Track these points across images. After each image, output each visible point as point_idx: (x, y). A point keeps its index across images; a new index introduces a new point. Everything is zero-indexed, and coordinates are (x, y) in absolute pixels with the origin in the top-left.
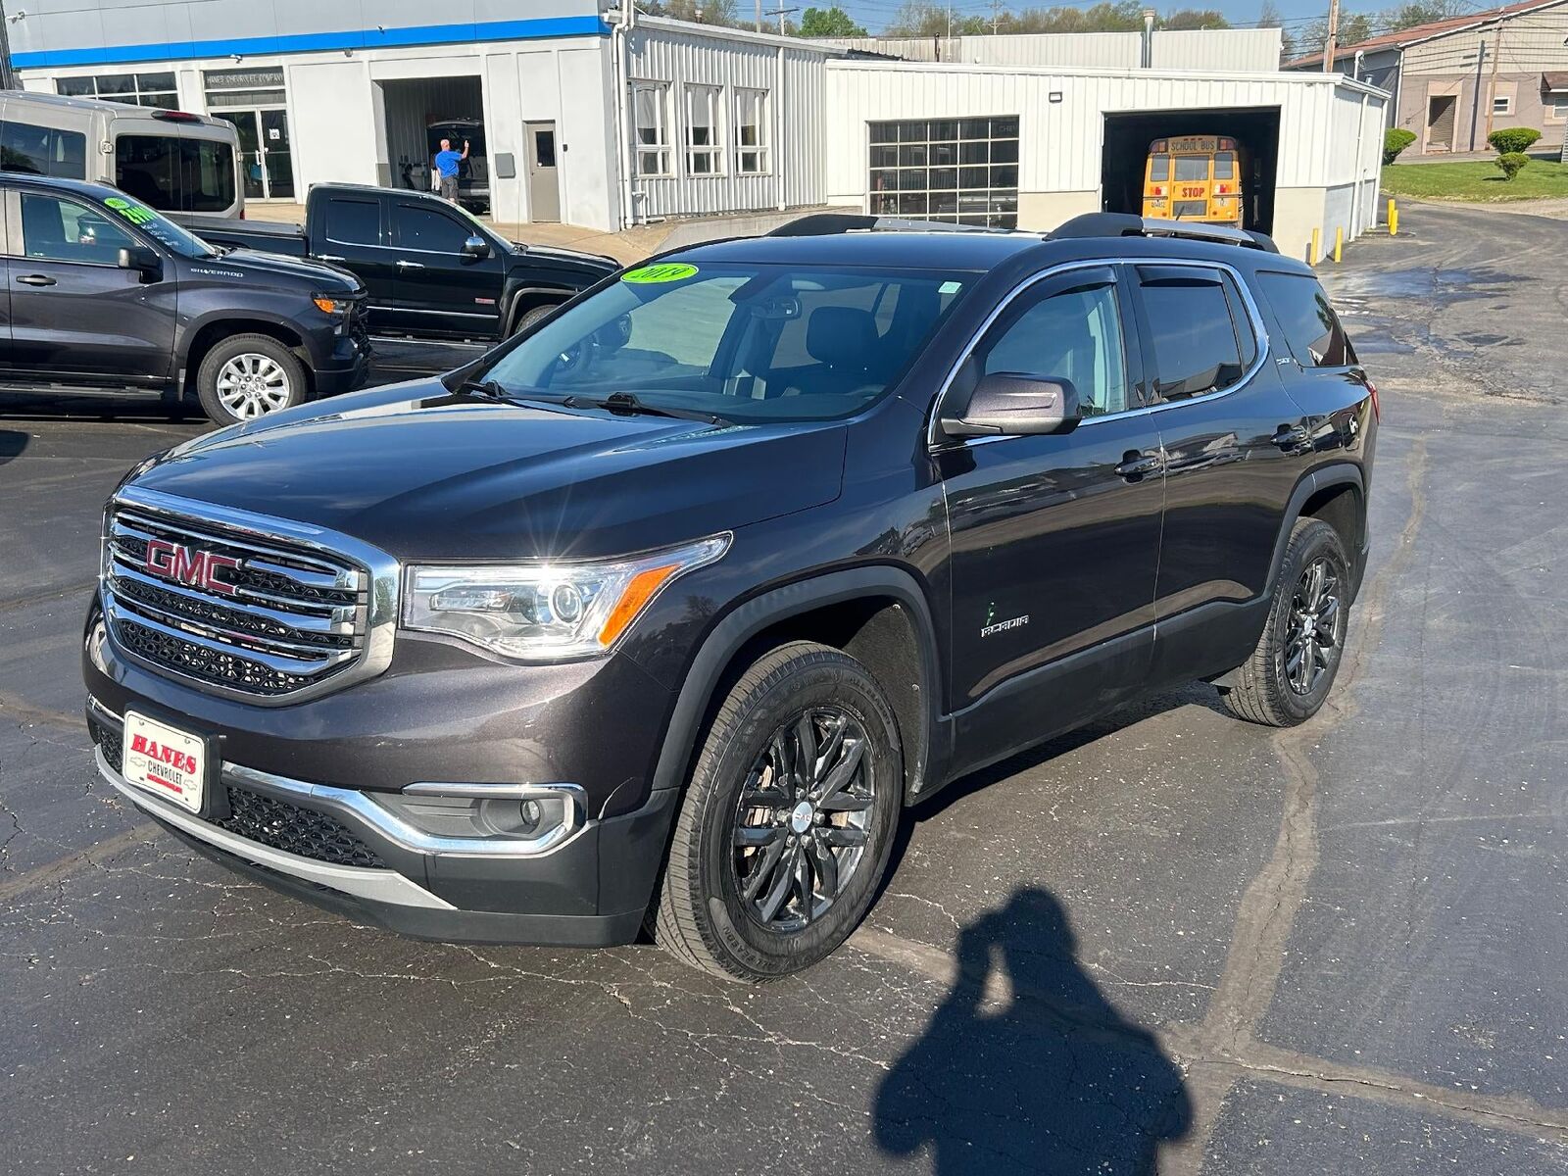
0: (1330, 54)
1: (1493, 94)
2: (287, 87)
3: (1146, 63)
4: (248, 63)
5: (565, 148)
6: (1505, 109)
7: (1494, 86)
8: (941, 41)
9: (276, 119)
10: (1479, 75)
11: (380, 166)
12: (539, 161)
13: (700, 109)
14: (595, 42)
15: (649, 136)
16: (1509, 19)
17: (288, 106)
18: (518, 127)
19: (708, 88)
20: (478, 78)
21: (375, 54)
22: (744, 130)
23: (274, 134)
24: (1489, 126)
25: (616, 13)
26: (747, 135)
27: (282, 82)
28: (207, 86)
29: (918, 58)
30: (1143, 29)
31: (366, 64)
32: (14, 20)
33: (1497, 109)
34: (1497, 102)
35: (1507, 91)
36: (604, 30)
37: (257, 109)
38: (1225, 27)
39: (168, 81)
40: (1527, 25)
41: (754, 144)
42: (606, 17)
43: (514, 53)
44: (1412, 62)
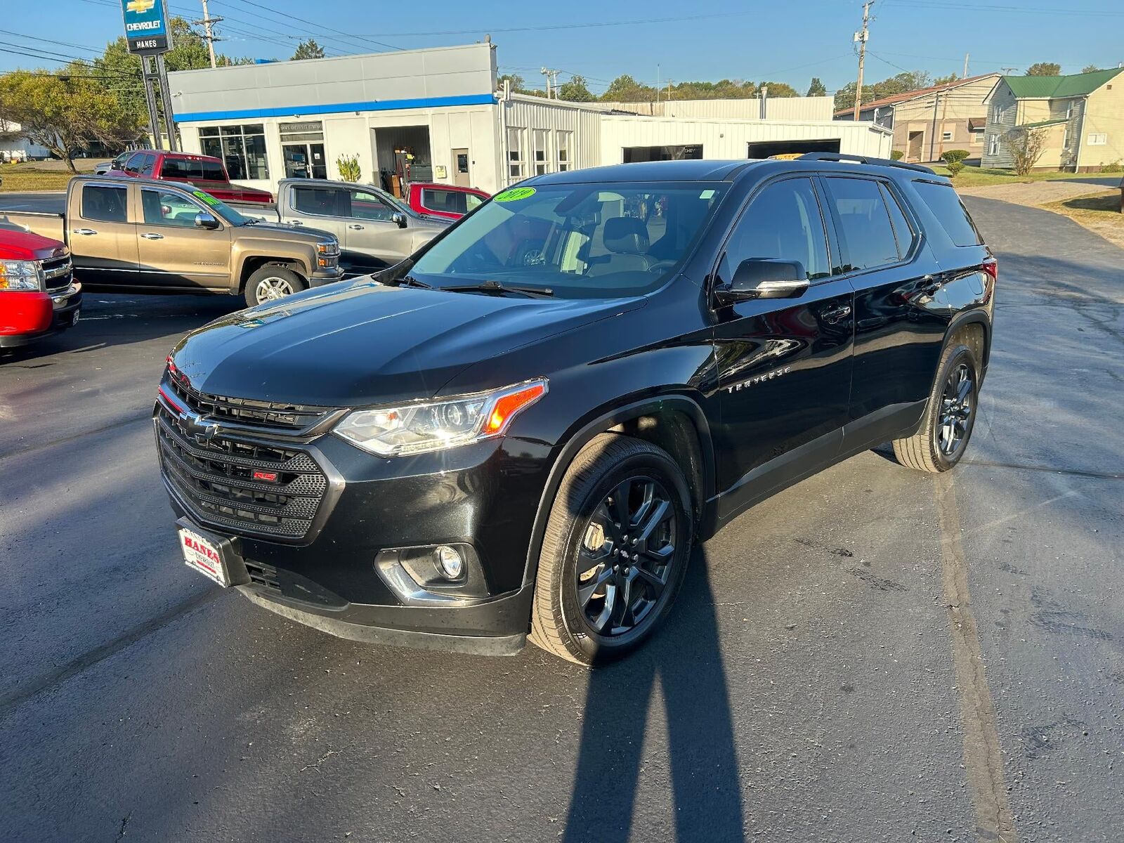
0: (857, 109)
1: (943, 131)
2: (324, 131)
3: (763, 116)
4: (303, 118)
5: (474, 163)
6: (949, 138)
7: (943, 125)
8: (654, 104)
9: (319, 149)
10: (935, 120)
11: (374, 173)
12: (459, 170)
13: (540, 141)
14: (490, 107)
15: (514, 156)
16: (951, 90)
17: (325, 142)
18: (449, 153)
19: (544, 130)
20: (428, 126)
21: (372, 114)
22: (561, 152)
23: (317, 156)
24: (941, 149)
25: (500, 92)
26: (563, 155)
27: (321, 129)
28: (281, 131)
29: (646, 114)
30: (761, 97)
31: (367, 119)
32: (175, 96)
33: (944, 138)
34: (945, 135)
35: (951, 128)
36: (494, 102)
37: (308, 143)
38: (798, 96)
39: (259, 129)
40: (961, 93)
41: (565, 160)
42: (495, 95)
43: (447, 113)
44: (900, 114)
